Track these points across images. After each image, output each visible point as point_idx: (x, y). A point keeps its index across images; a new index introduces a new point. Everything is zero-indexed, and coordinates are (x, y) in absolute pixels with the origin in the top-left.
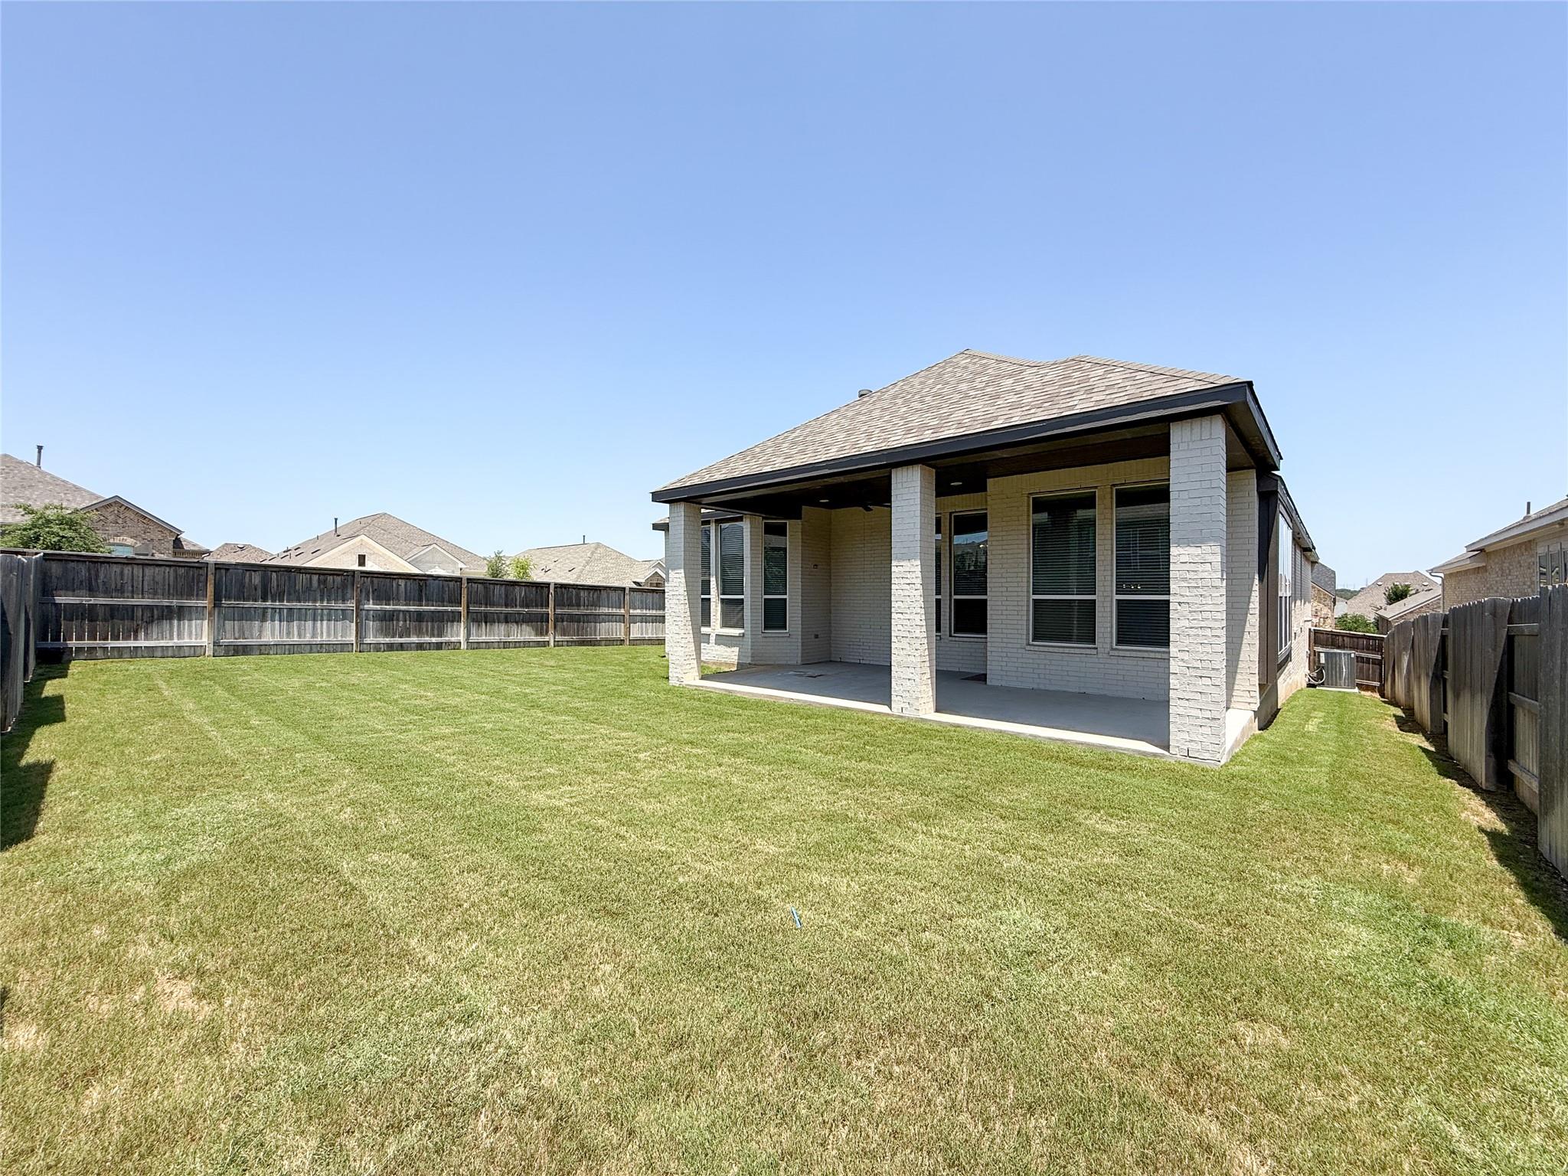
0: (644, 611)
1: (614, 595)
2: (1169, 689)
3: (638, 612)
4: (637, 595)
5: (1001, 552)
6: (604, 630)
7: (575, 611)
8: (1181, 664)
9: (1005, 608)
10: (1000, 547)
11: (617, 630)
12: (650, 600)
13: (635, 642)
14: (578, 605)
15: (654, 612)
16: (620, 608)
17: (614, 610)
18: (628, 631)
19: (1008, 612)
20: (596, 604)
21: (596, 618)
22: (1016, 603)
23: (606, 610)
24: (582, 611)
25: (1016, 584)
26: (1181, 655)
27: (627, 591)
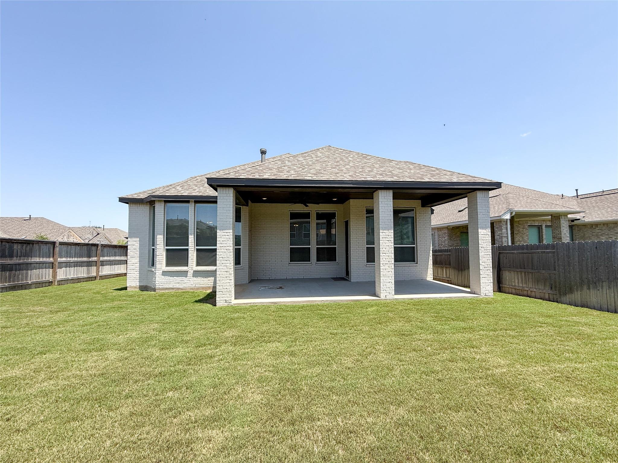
0: (69, 259)
1: (45, 248)
2: (480, 275)
3: (64, 259)
4: (64, 248)
5: (356, 228)
6: (34, 275)
7: (8, 261)
8: (483, 266)
9: (358, 250)
10: (355, 227)
11: (46, 274)
12: (73, 252)
13: (62, 282)
14: (11, 256)
15: (76, 259)
16: (49, 257)
17: (45, 259)
18: (55, 275)
19: (359, 252)
20: (27, 255)
21: (28, 266)
22: (362, 249)
23: (37, 260)
24: (15, 261)
25: (362, 241)
26: (483, 264)
27: (57, 245)
